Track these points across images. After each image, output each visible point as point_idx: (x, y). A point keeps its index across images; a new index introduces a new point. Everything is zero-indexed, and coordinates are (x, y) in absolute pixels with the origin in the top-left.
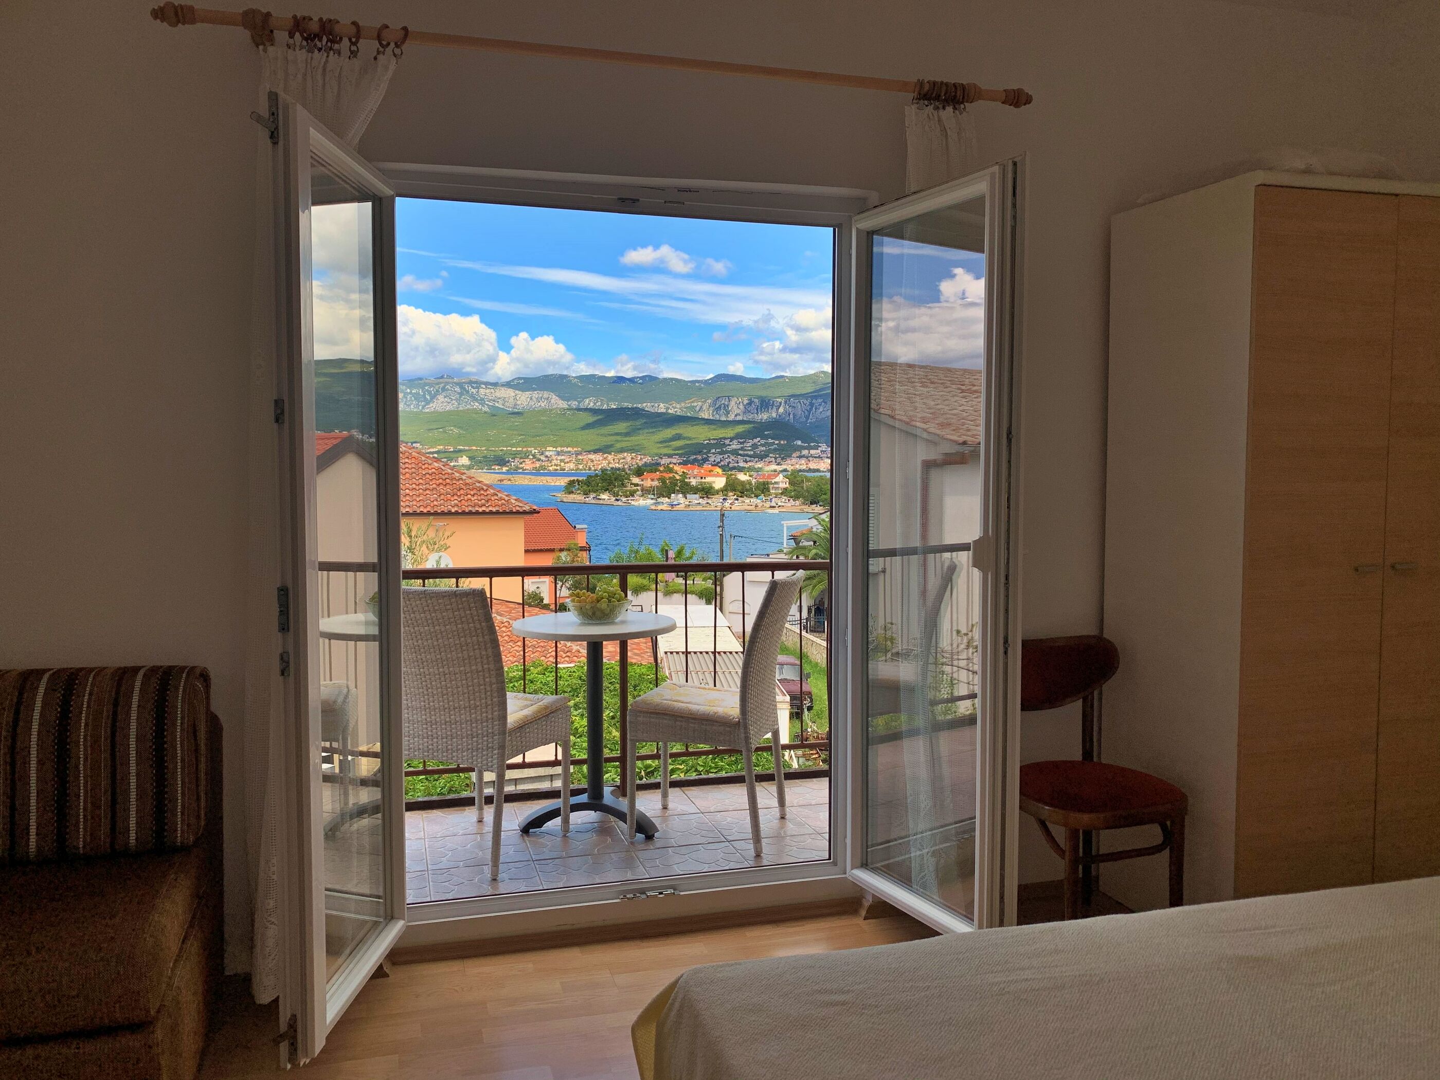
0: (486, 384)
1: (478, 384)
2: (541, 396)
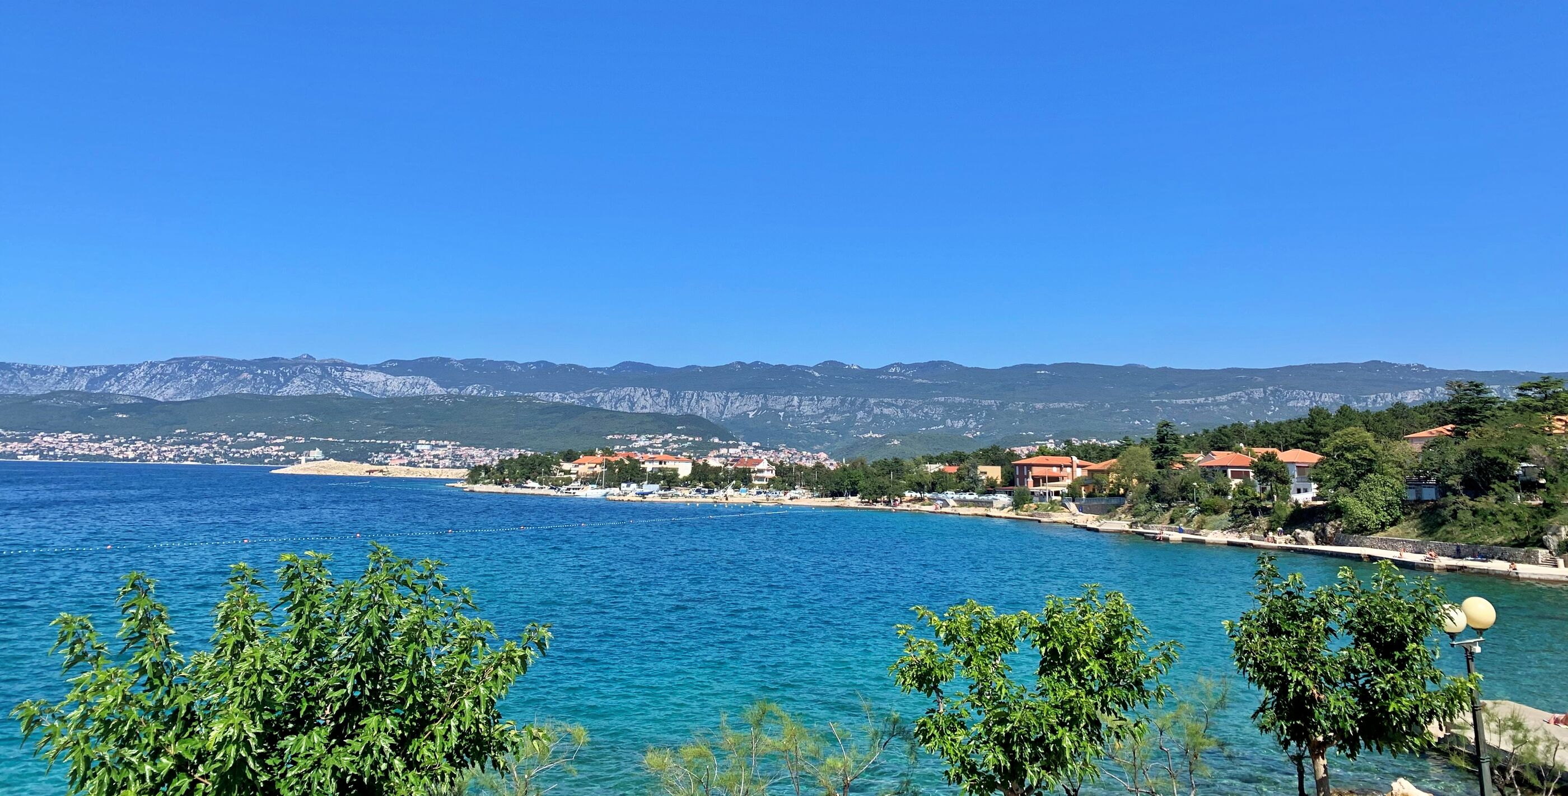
0: (354, 366)
2: (416, 381)
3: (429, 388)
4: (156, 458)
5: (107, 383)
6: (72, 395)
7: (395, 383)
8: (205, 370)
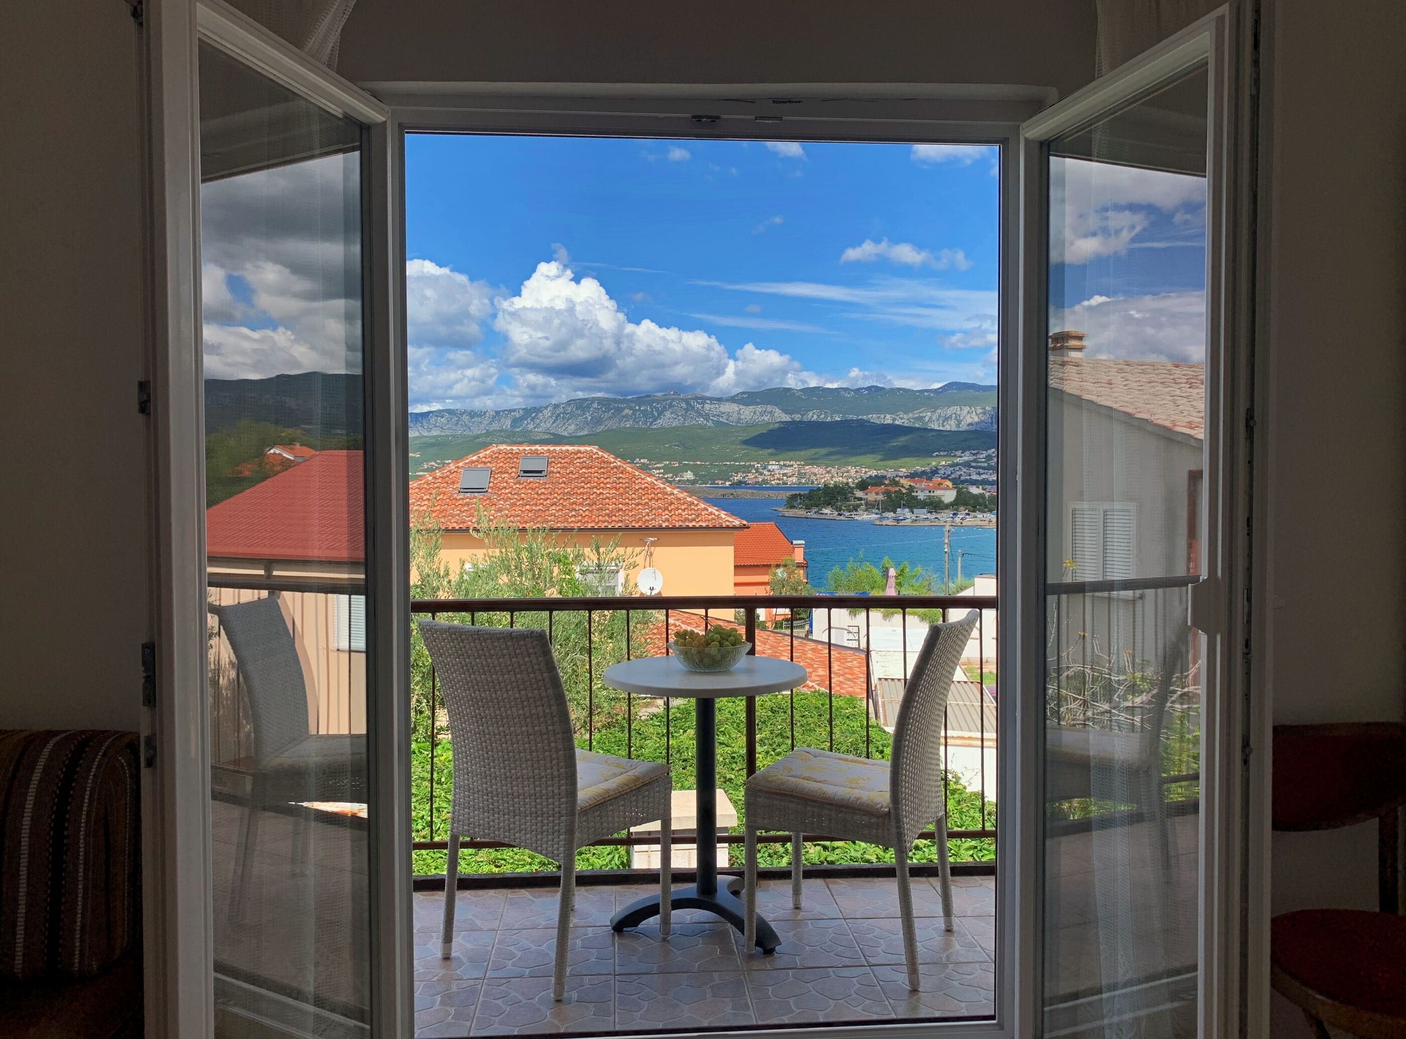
0: (711, 399)
1: (703, 400)
2: (764, 409)
3: (776, 415)
5: (525, 422)
6: (502, 434)
7: (747, 412)
8: (595, 408)
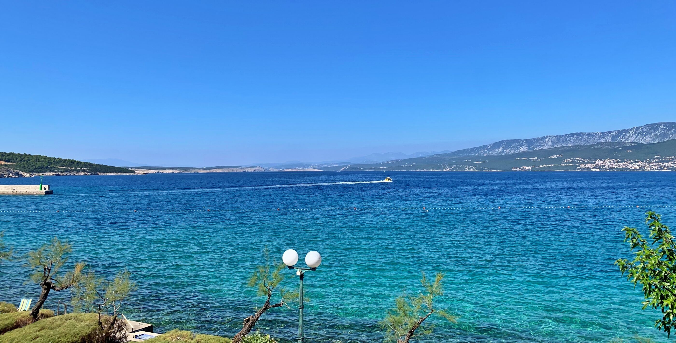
4: (649, 169)
5: (619, 137)
6: (606, 144)
